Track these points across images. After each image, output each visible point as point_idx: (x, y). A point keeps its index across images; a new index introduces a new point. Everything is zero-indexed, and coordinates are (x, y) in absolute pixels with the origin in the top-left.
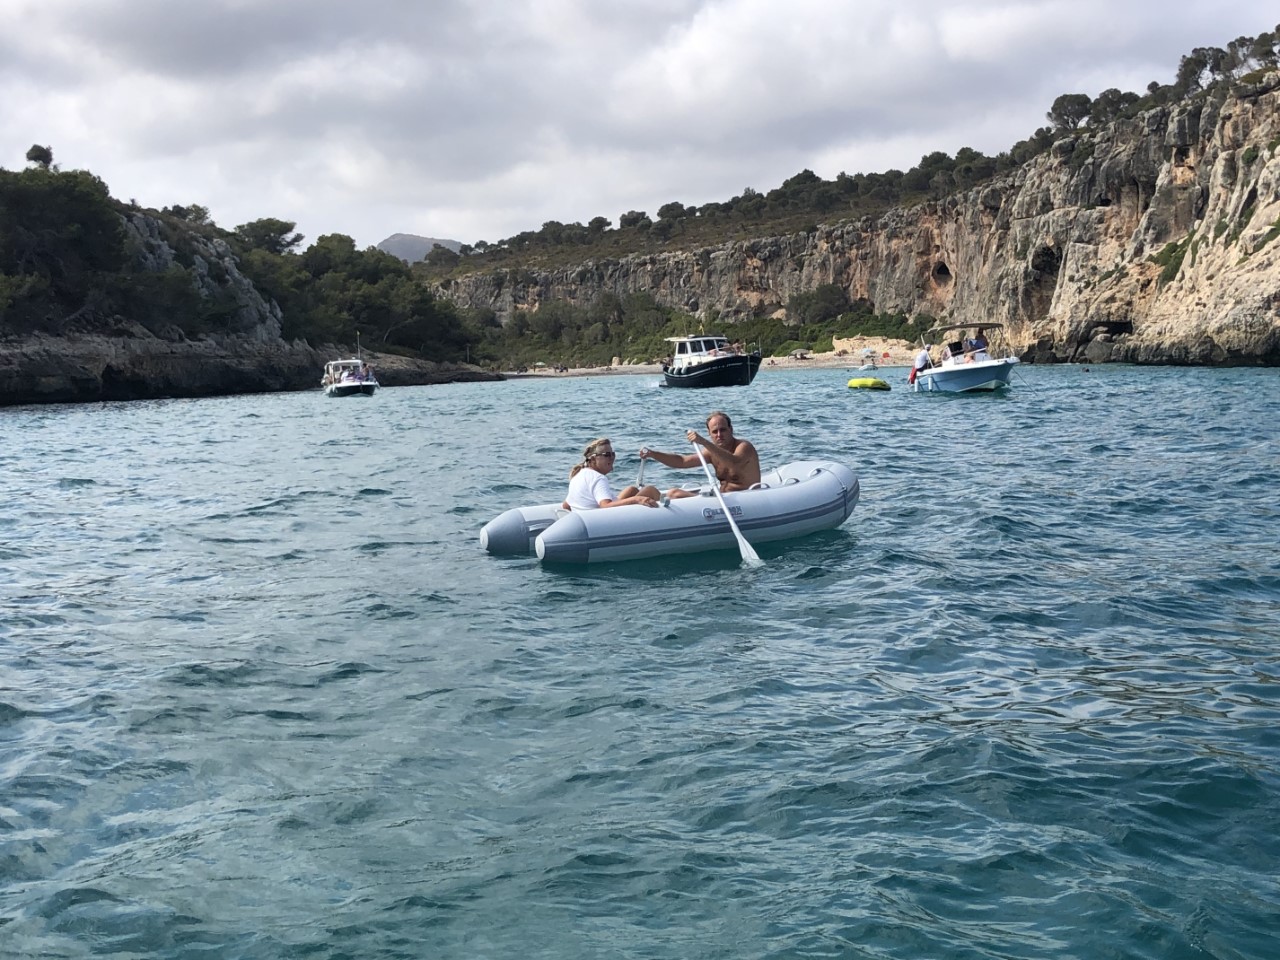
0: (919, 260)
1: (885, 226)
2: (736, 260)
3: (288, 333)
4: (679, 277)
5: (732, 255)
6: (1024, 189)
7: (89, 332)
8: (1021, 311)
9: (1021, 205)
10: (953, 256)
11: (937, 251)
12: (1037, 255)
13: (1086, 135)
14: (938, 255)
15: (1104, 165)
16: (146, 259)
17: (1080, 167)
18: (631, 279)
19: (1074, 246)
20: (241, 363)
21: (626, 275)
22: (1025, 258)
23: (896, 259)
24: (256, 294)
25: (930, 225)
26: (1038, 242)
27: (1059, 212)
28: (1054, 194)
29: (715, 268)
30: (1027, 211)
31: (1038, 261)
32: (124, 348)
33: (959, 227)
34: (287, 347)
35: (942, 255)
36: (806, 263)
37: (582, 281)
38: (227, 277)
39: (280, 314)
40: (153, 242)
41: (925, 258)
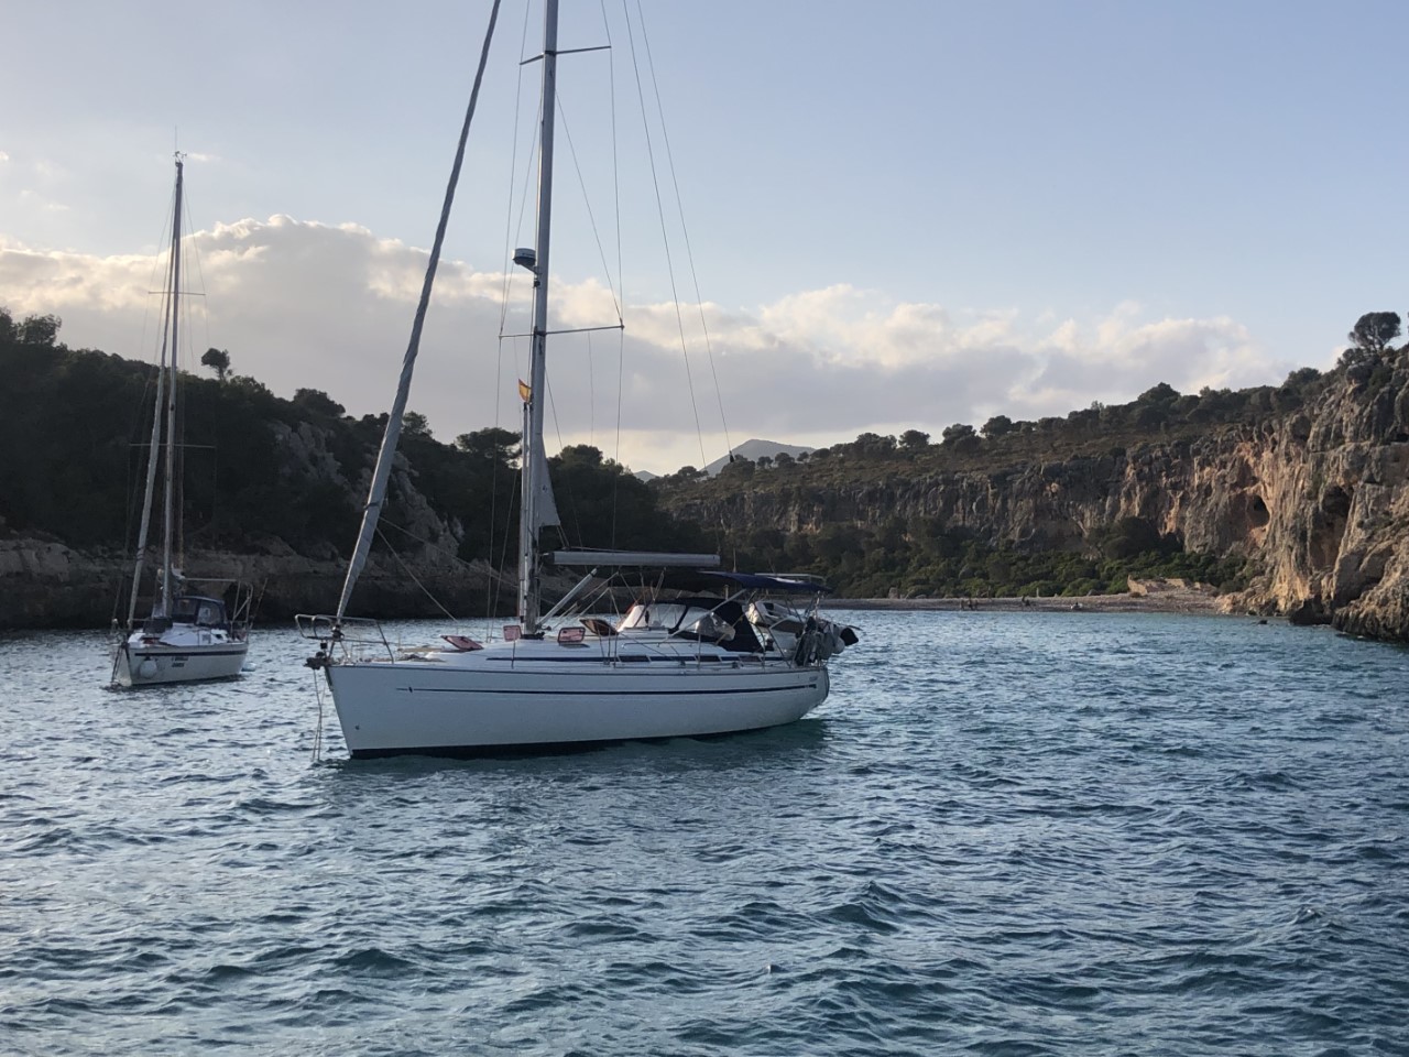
0: (1233, 494)
1: (1197, 452)
2: (1033, 485)
3: (467, 552)
4: (973, 500)
5: (1029, 479)
6: (1320, 418)
7: (218, 549)
8: (1309, 558)
9: (1317, 435)
10: (1269, 490)
11: (1254, 484)
12: (1328, 496)
13: (1385, 359)
14: (1253, 488)
15: (1400, 394)
16: (307, 471)
17: (1375, 395)
18: (922, 501)
19: (1363, 487)
20: (400, 585)
21: (917, 496)
22: (1316, 497)
23: (1208, 491)
24: (430, 512)
25: (1246, 452)
26: (1330, 480)
27: (1350, 446)
28: (1347, 426)
29: (1011, 493)
30: (1323, 444)
31: (1330, 502)
32: (254, 566)
33: (1276, 457)
34: (461, 569)
35: (1259, 488)
36: (1111, 490)
37: (870, 501)
38: (398, 492)
39: (460, 531)
40: (319, 455)
41: (1239, 491)
